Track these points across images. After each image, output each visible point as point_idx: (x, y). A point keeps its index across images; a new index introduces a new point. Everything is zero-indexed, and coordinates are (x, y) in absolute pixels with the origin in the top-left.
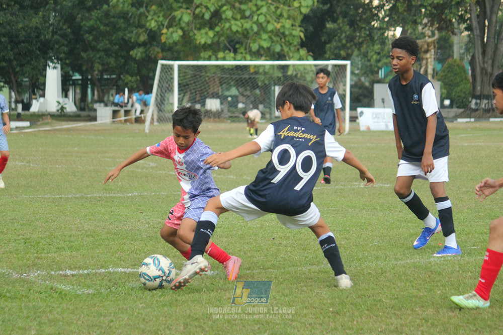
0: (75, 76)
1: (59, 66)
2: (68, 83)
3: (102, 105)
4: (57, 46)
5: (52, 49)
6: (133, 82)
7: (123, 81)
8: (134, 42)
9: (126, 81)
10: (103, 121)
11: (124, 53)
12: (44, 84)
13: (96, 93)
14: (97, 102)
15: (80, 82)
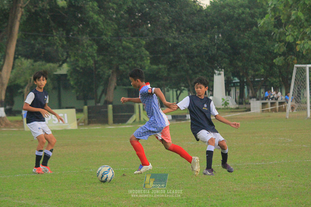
0: (235, 80)
1: (222, 73)
2: (230, 85)
3: (255, 99)
4: (220, 59)
5: (217, 61)
6: (277, 83)
7: (270, 82)
8: (276, 53)
9: (272, 82)
10: (255, 111)
11: (269, 61)
12: (212, 87)
13: (250, 91)
14: (251, 98)
15: (239, 84)
